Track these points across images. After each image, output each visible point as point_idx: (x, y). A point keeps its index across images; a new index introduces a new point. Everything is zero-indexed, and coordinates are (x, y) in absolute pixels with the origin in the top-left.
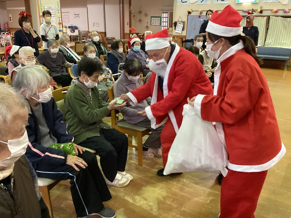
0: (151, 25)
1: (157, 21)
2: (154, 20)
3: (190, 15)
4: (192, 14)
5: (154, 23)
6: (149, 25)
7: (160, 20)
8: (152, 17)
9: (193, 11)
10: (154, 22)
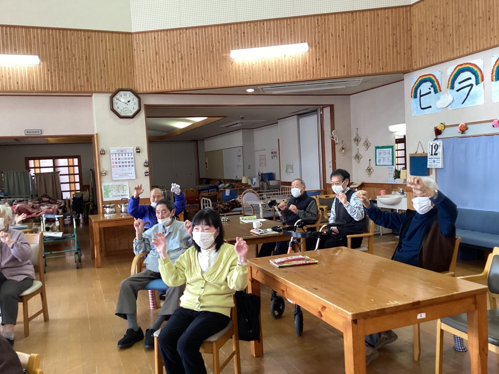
0: (376, 165)
1: (387, 155)
2: (380, 154)
3: (439, 137)
4: (444, 135)
5: (382, 161)
6: (373, 165)
7: (391, 153)
8: (377, 148)
9: (445, 127)
10: (382, 159)
